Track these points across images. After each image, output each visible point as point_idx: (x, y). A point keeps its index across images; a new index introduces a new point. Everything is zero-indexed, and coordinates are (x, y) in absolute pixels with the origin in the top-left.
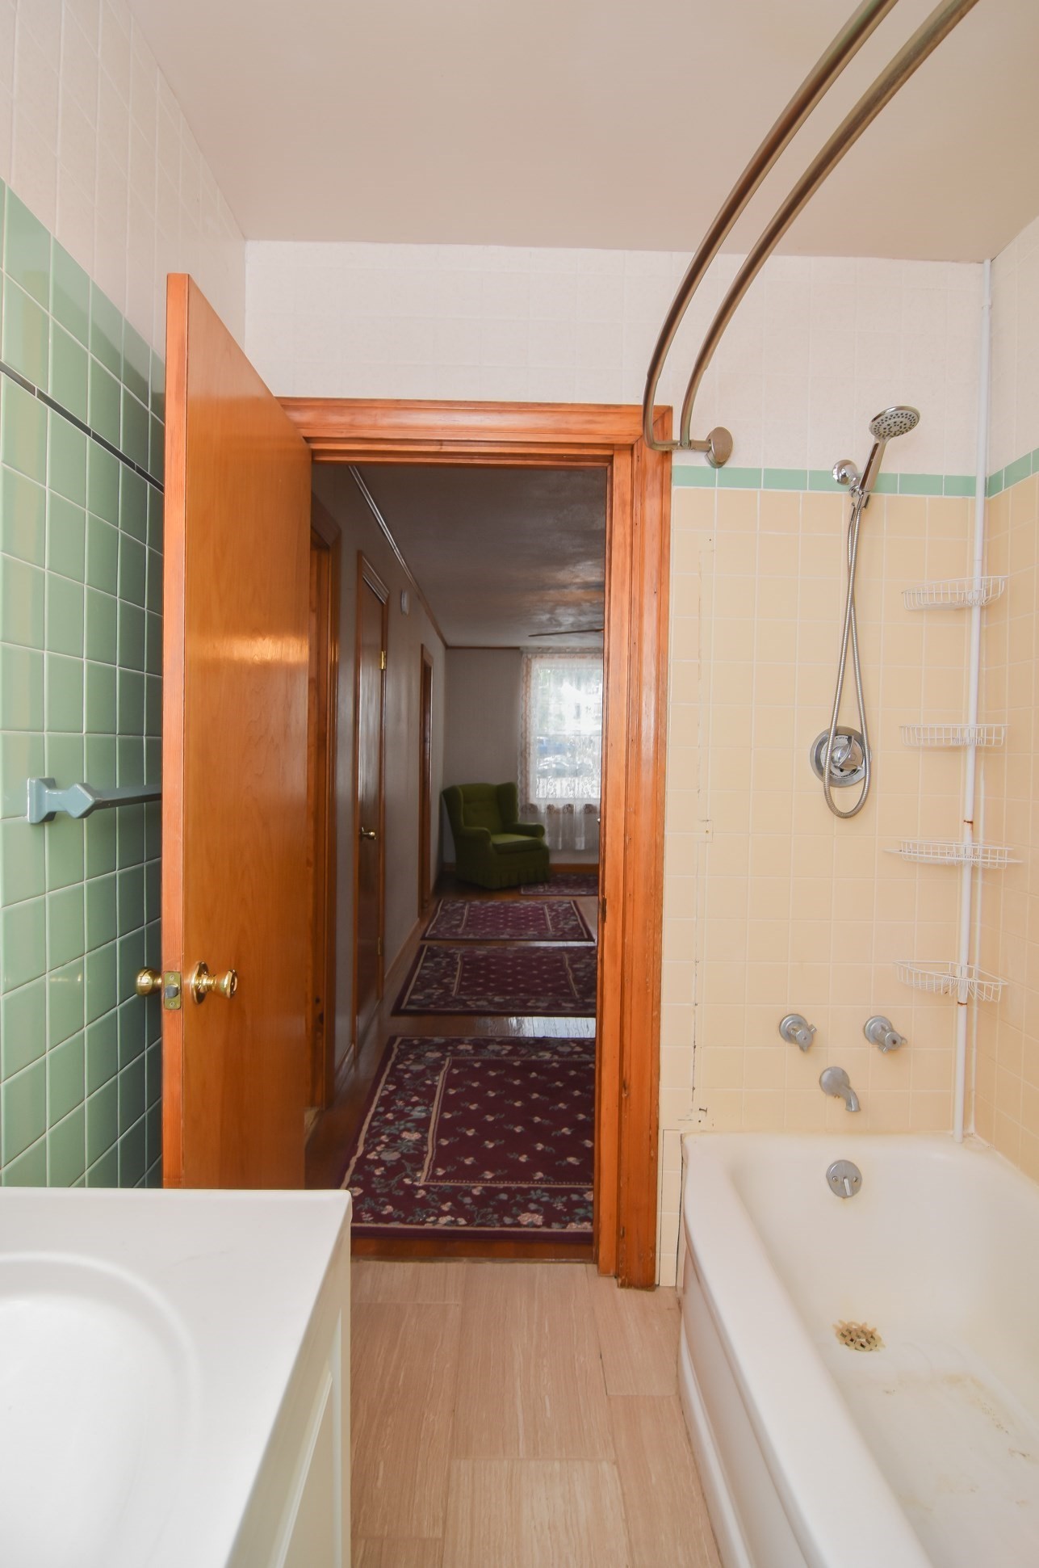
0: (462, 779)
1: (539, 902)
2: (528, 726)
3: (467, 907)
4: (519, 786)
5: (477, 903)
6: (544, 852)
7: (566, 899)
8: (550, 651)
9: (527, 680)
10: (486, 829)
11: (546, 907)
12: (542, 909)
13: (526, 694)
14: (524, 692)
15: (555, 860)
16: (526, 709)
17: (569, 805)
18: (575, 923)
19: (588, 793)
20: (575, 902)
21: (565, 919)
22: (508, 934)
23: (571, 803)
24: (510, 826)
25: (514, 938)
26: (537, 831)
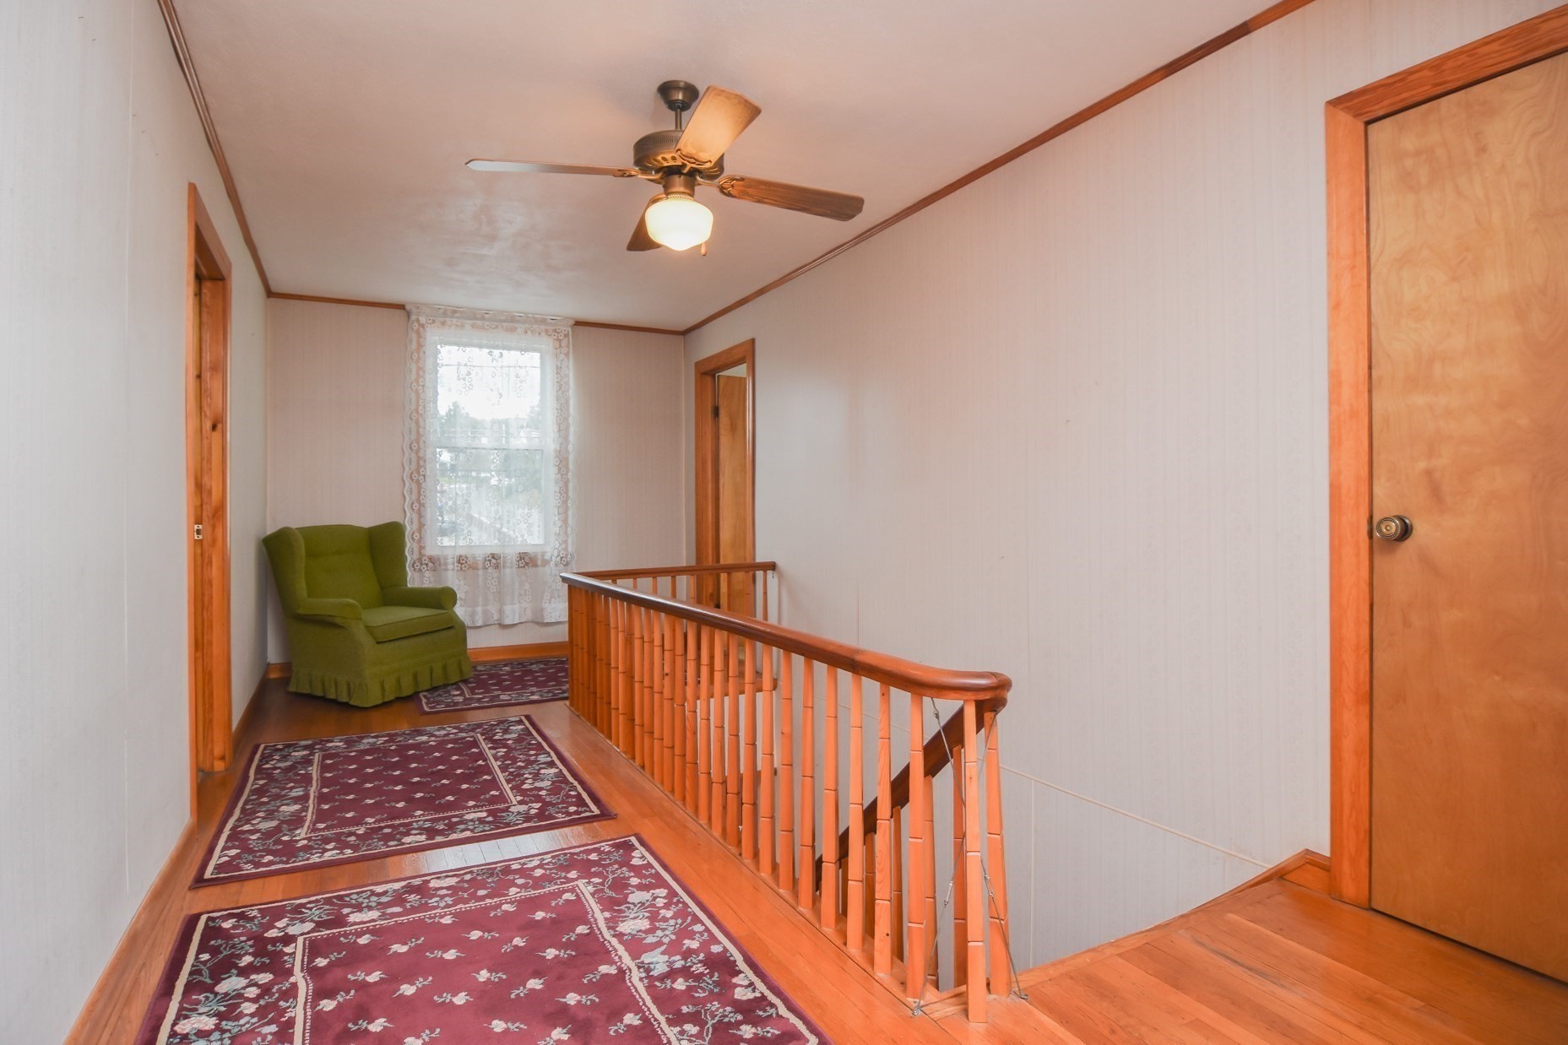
0: (298, 516)
1: (463, 725)
2: (421, 430)
3: (316, 758)
4: (408, 528)
5: (337, 744)
6: (457, 630)
7: (513, 714)
8: (457, 315)
9: (419, 358)
10: (351, 601)
11: (481, 738)
12: (475, 744)
13: (417, 380)
14: (413, 376)
15: (475, 641)
16: (418, 405)
17: (493, 556)
18: (554, 771)
19: (523, 536)
20: (528, 717)
21: (529, 763)
22: (422, 830)
23: (496, 551)
24: (393, 593)
25: (439, 839)
26: (441, 599)
